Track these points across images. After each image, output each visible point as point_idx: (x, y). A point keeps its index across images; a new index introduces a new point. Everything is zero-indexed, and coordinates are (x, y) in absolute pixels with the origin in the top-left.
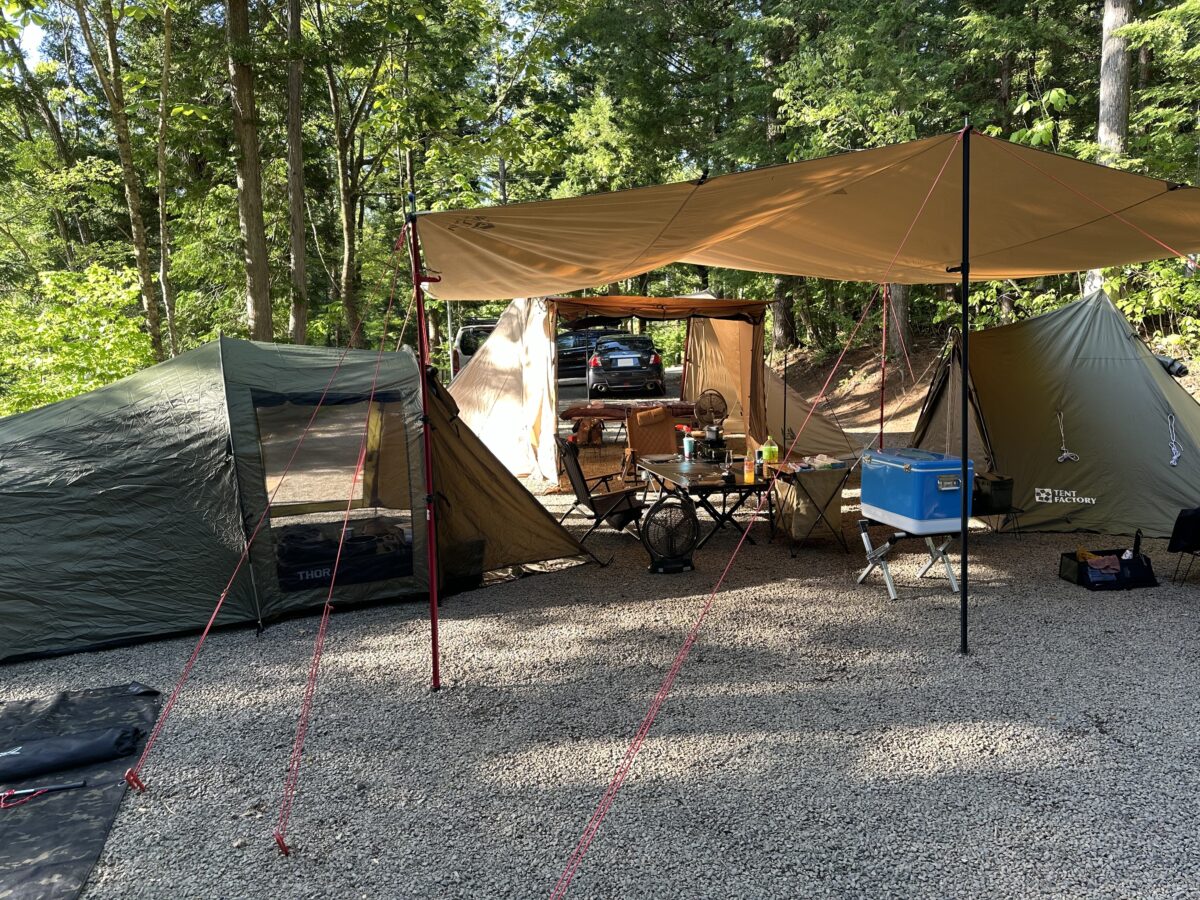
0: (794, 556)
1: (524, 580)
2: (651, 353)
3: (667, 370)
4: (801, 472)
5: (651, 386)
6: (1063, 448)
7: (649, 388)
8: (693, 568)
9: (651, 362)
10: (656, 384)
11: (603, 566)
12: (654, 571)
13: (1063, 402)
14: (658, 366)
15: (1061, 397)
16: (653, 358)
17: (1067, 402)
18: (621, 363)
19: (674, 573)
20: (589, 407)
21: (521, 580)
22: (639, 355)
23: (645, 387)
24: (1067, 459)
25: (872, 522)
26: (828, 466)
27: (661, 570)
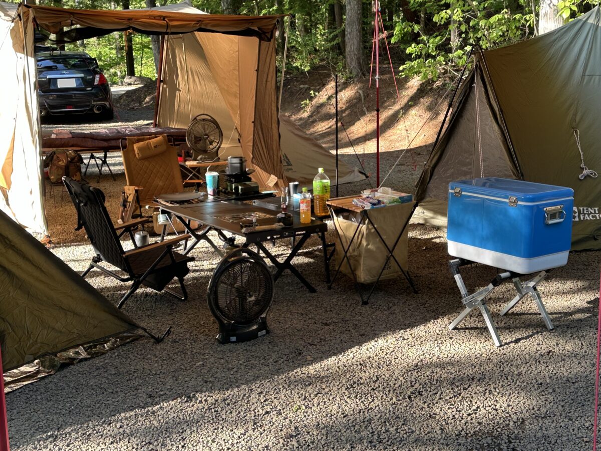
0: (365, 303)
1: (62, 373)
2: (94, 72)
3: (114, 89)
4: (372, 209)
5: (98, 109)
6: (582, 165)
7: (96, 112)
8: (268, 332)
9: (96, 83)
10: (104, 106)
11: (158, 341)
12: (225, 341)
13: (578, 119)
14: (104, 87)
15: (575, 115)
16: (97, 78)
17: (581, 119)
18: (61, 84)
19: (249, 340)
20: (53, 136)
21: (59, 374)
22: (82, 75)
23: (92, 110)
24: (587, 177)
25: (464, 262)
26: (396, 201)
27: (233, 339)
